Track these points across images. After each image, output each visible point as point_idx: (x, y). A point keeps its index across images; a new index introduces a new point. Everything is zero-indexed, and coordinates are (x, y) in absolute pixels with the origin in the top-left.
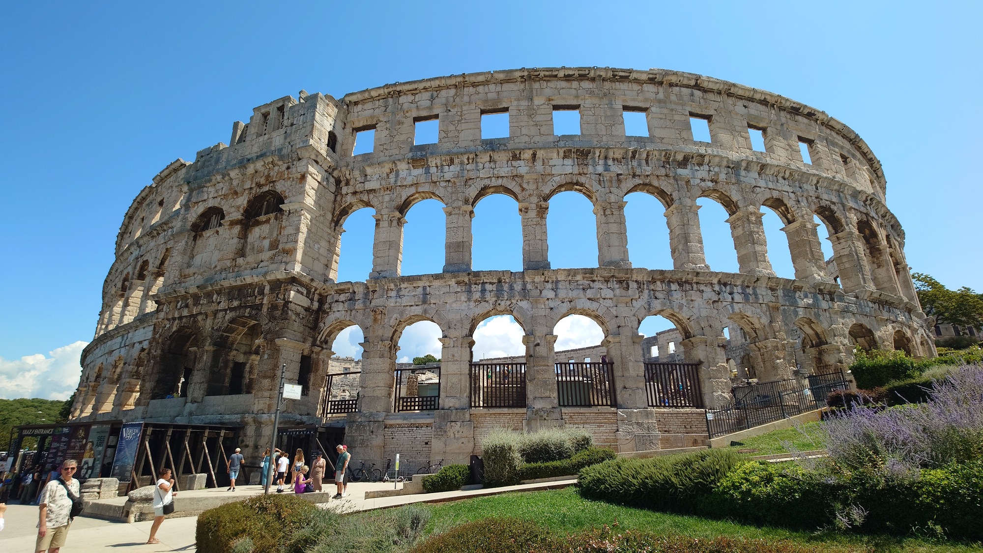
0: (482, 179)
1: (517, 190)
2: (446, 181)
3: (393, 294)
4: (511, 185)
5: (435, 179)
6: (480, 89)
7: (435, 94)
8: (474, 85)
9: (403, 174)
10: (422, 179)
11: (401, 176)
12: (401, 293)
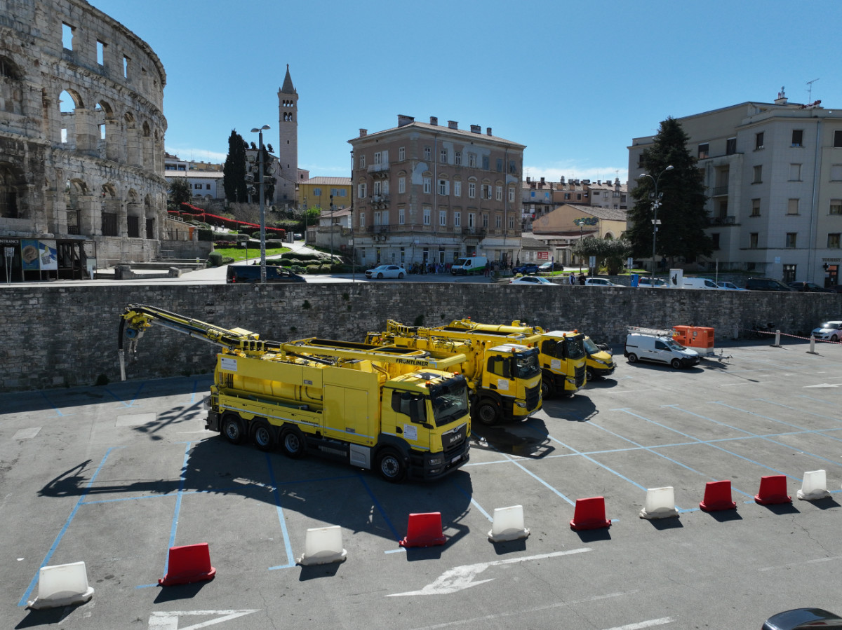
0: (101, 94)
1: (113, 109)
2: (85, 88)
3: (66, 161)
4: (111, 105)
5: (80, 84)
6: (95, 19)
7: (72, 6)
8: (93, 15)
9: (62, 70)
10: (73, 80)
11: (60, 71)
12: (71, 162)
